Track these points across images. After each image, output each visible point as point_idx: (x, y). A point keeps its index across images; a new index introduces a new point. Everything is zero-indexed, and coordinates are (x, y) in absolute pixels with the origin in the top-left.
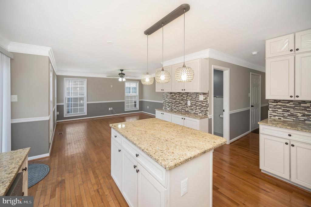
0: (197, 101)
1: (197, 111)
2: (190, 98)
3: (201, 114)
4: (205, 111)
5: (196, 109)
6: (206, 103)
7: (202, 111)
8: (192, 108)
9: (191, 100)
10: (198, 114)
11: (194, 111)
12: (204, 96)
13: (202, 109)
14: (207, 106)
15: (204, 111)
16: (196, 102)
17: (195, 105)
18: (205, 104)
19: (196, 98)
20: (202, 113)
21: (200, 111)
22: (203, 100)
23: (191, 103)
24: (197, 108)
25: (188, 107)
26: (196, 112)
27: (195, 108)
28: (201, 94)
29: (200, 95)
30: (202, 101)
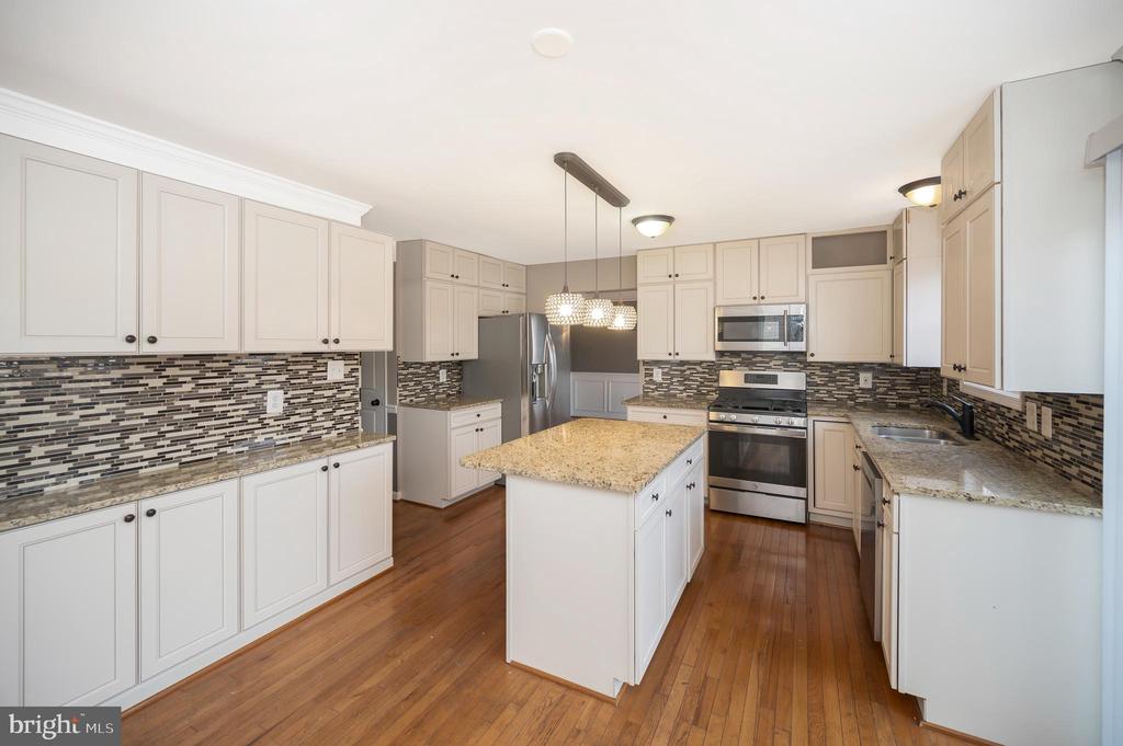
0: (318, 388)
1: (317, 429)
2: (283, 378)
3: (334, 433)
4: (349, 417)
5: (314, 420)
6: (354, 387)
7: (340, 420)
8: (294, 419)
9: (283, 386)
10: (323, 437)
11: (304, 431)
12: (347, 362)
13: (339, 412)
14: (357, 396)
15: (345, 418)
16: (311, 391)
17: (305, 405)
18: (348, 394)
19: (314, 374)
20: (338, 426)
21: (329, 424)
22: (341, 378)
23: (287, 400)
24: (319, 412)
25: (272, 422)
26: (313, 433)
27: (310, 418)
28: (333, 359)
29: (330, 362)
30: (337, 385)
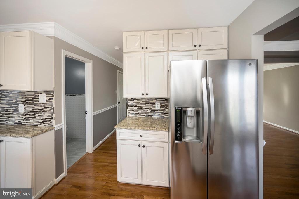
0: (36, 105)
1: (36, 122)
2: (23, 100)
3: (43, 125)
4: (49, 120)
5: (35, 118)
6: (51, 106)
7: (45, 120)
8: (28, 116)
9: (24, 103)
10: (39, 126)
11: (31, 121)
12: (47, 95)
13: (45, 117)
14: (53, 111)
15: (47, 119)
16: (33, 106)
17: (32, 111)
18: (48, 109)
19: (35, 99)
20: (44, 123)
21: (41, 121)
22: (45, 102)
23: (25, 108)
24: (37, 115)
25: (20, 115)
26: (35, 123)
27: (33, 117)
28: (42, 93)
29: (40, 95)
30: (43, 105)
